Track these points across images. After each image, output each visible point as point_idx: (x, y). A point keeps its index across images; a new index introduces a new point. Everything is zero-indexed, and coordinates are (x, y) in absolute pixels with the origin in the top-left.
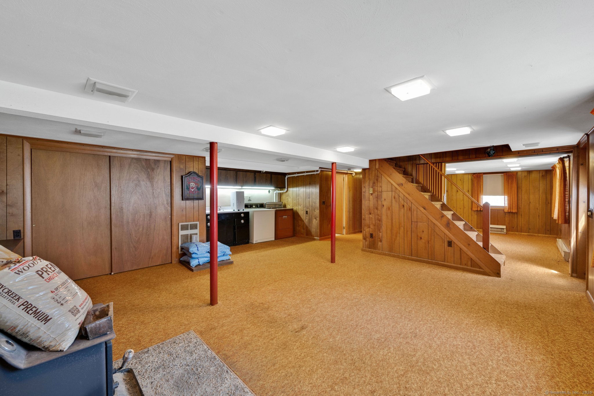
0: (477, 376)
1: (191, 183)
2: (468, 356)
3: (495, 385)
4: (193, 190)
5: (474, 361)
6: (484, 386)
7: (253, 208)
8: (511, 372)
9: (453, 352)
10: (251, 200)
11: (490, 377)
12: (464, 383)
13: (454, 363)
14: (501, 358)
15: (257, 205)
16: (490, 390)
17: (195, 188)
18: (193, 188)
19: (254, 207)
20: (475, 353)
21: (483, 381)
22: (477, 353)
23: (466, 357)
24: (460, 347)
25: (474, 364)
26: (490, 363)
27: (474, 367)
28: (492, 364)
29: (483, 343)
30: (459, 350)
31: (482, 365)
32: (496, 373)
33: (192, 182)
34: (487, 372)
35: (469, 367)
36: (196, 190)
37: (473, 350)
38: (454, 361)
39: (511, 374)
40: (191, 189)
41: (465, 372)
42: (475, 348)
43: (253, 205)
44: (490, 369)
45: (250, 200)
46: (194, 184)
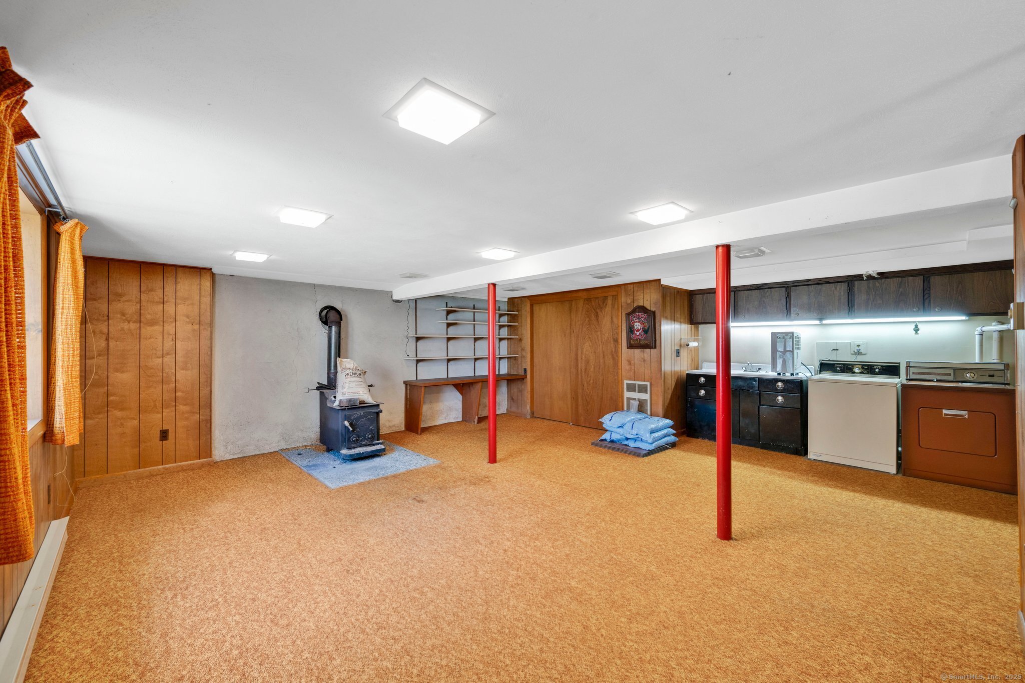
0: (240, 590)
1: (636, 324)
2: (269, 603)
3: (217, 597)
4: (638, 334)
5: (257, 603)
6: (226, 588)
7: (854, 372)
8: (205, 628)
9: (289, 592)
10: (862, 351)
11: (226, 601)
12: (246, 575)
13: (273, 584)
14: (228, 638)
15: (873, 366)
16: (218, 589)
17: (641, 330)
18: (638, 331)
19: (856, 370)
20: (266, 615)
21: (230, 591)
22: (262, 617)
23: (270, 600)
24: (290, 606)
25: (253, 600)
26: (237, 618)
27: (250, 596)
28: (234, 618)
29: (269, 640)
30: (286, 601)
31: (245, 607)
32: (222, 612)
33: (637, 322)
34: (233, 605)
35: (255, 593)
36: (643, 333)
37: (271, 616)
38: (276, 585)
39: (205, 624)
40: (636, 333)
41: (255, 584)
42: (272, 621)
43: (853, 365)
44: (233, 610)
45: (859, 353)
46: (640, 324)
